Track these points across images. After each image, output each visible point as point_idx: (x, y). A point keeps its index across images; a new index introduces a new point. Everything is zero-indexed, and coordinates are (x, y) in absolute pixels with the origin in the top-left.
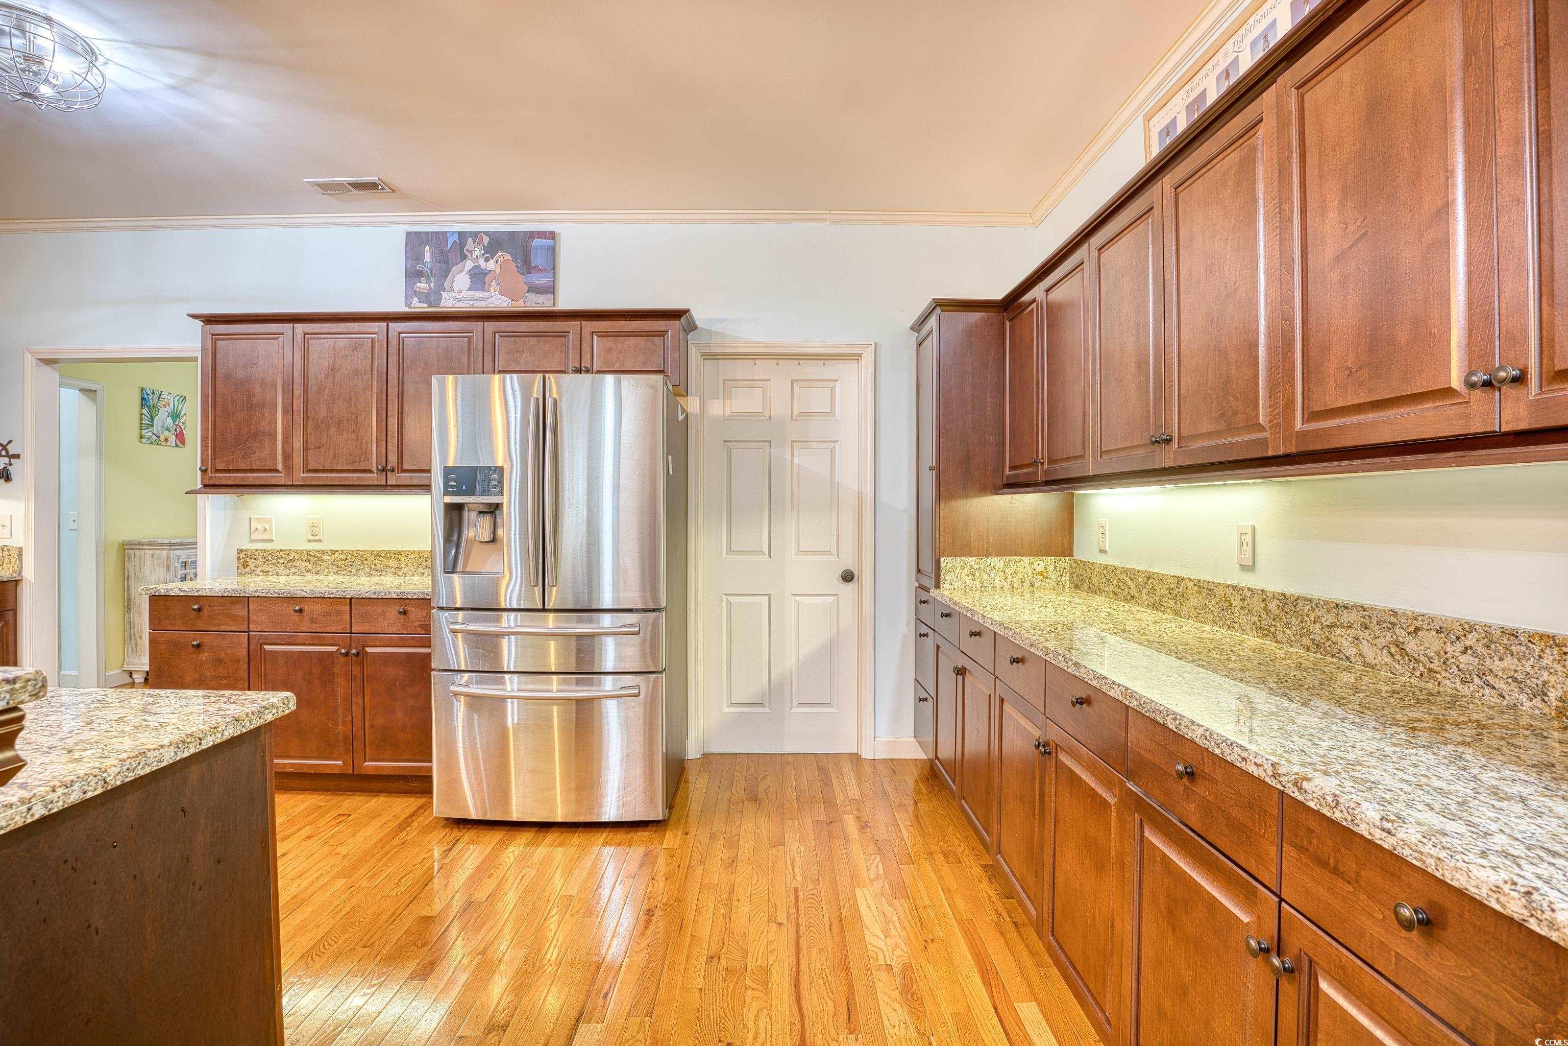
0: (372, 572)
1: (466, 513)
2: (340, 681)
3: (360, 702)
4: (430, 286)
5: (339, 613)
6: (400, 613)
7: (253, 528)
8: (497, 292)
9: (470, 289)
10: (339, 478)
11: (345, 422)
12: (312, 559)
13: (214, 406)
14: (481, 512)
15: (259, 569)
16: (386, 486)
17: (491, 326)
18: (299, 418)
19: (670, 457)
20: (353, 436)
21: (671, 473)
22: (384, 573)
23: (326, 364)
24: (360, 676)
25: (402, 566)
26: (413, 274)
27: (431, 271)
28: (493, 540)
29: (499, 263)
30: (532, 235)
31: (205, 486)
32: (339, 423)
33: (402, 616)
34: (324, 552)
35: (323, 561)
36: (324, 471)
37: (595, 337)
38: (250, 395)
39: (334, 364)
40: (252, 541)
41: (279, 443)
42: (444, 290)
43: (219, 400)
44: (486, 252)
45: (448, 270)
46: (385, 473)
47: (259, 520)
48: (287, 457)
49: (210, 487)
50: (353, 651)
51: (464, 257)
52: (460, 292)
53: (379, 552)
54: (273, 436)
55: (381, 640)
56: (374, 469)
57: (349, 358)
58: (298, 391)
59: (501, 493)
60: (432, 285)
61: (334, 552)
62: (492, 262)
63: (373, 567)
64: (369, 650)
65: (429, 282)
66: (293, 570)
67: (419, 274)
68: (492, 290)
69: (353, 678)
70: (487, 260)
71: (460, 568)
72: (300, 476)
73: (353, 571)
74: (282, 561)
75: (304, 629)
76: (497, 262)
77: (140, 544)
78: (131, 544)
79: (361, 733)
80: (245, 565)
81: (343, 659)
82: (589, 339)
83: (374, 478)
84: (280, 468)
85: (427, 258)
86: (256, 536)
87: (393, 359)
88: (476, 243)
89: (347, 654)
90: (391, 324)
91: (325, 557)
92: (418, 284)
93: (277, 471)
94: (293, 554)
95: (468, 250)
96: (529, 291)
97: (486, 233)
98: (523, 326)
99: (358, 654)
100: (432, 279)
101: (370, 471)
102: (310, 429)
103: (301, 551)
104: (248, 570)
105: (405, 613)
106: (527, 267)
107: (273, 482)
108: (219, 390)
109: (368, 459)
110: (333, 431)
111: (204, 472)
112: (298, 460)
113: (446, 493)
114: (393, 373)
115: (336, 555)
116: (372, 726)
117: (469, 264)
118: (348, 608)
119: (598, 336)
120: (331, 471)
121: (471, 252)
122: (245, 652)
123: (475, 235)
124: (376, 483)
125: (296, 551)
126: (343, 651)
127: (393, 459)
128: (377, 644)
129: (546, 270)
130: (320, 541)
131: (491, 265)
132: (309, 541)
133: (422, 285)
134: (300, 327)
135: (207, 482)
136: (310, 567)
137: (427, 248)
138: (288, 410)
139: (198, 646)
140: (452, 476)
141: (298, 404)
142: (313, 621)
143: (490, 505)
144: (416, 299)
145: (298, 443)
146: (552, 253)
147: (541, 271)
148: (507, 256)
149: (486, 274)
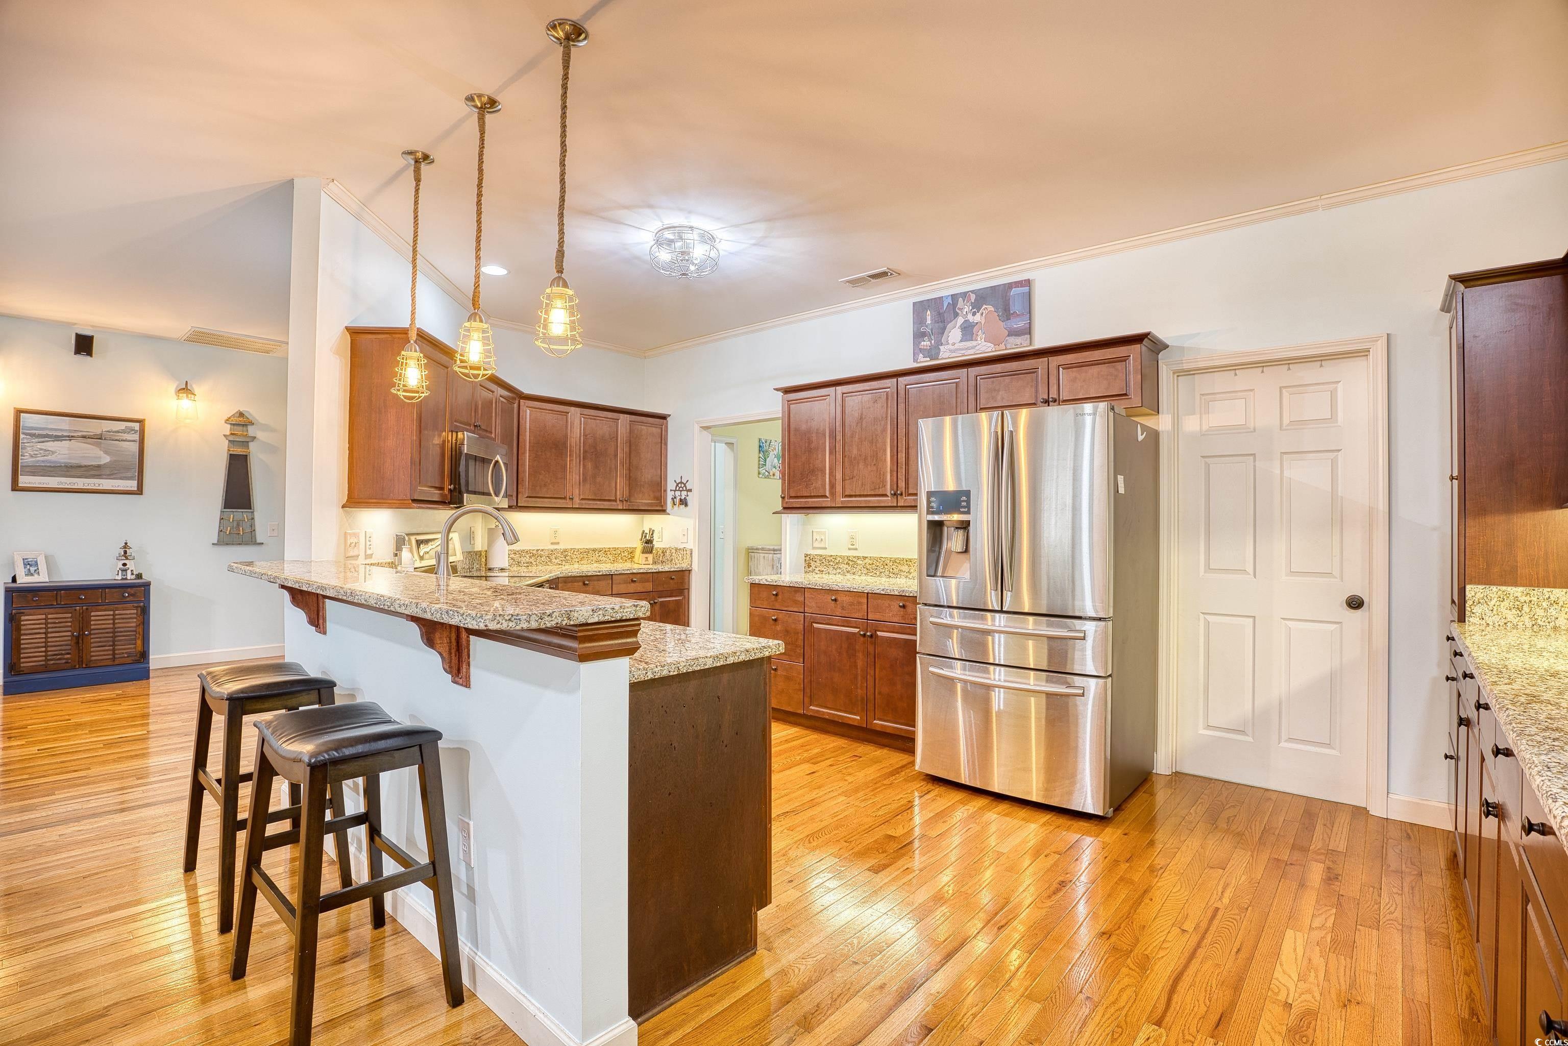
0: (891, 575)
2: (860, 655)
3: (872, 673)
5: (860, 604)
6: (900, 606)
7: (814, 539)
10: (865, 501)
11: (869, 458)
12: (851, 563)
13: (789, 451)
15: (817, 569)
16: (897, 507)
17: (973, 371)
18: (839, 456)
20: (875, 469)
23: (857, 415)
24: (873, 653)
30: (1010, 286)
32: (865, 459)
33: (902, 609)
34: (858, 558)
35: (857, 565)
36: (856, 496)
37: (1061, 370)
38: (810, 441)
39: (862, 414)
40: (814, 548)
41: (827, 476)
43: (792, 447)
46: (896, 497)
47: (818, 533)
48: (832, 486)
49: (788, 509)
50: (869, 634)
53: (895, 559)
54: (823, 471)
55: (887, 626)
56: (888, 494)
57: (871, 409)
58: (839, 437)
63: (891, 570)
64: (879, 633)
66: (838, 571)
69: (868, 654)
72: (841, 500)
73: (877, 573)
74: (831, 563)
75: (838, 614)
80: (810, 566)
81: (862, 639)
82: (1056, 372)
83: (888, 500)
86: (816, 545)
87: (901, 407)
89: (864, 635)
90: (899, 379)
91: (859, 562)
93: (826, 497)
94: (838, 559)
98: (999, 367)
99: (871, 636)
101: (885, 495)
102: (847, 464)
103: (844, 557)
104: (811, 569)
105: (904, 607)
109: (885, 486)
110: (861, 465)
111: (783, 498)
112: (839, 488)
114: (901, 418)
115: (866, 560)
118: (865, 601)
119: (1064, 368)
120: (860, 496)
122: (802, 627)
124: (890, 504)
125: (840, 557)
126: (862, 633)
127: (902, 485)
128: (885, 629)
129: (1023, 314)
130: (856, 549)
132: (850, 549)
134: (840, 389)
135: (785, 506)
136: (849, 568)
138: (833, 451)
139: (775, 620)
141: (839, 447)
142: (843, 608)
145: (839, 476)
146: (1028, 299)
147: (1018, 316)
148: (991, 308)
149: (974, 326)
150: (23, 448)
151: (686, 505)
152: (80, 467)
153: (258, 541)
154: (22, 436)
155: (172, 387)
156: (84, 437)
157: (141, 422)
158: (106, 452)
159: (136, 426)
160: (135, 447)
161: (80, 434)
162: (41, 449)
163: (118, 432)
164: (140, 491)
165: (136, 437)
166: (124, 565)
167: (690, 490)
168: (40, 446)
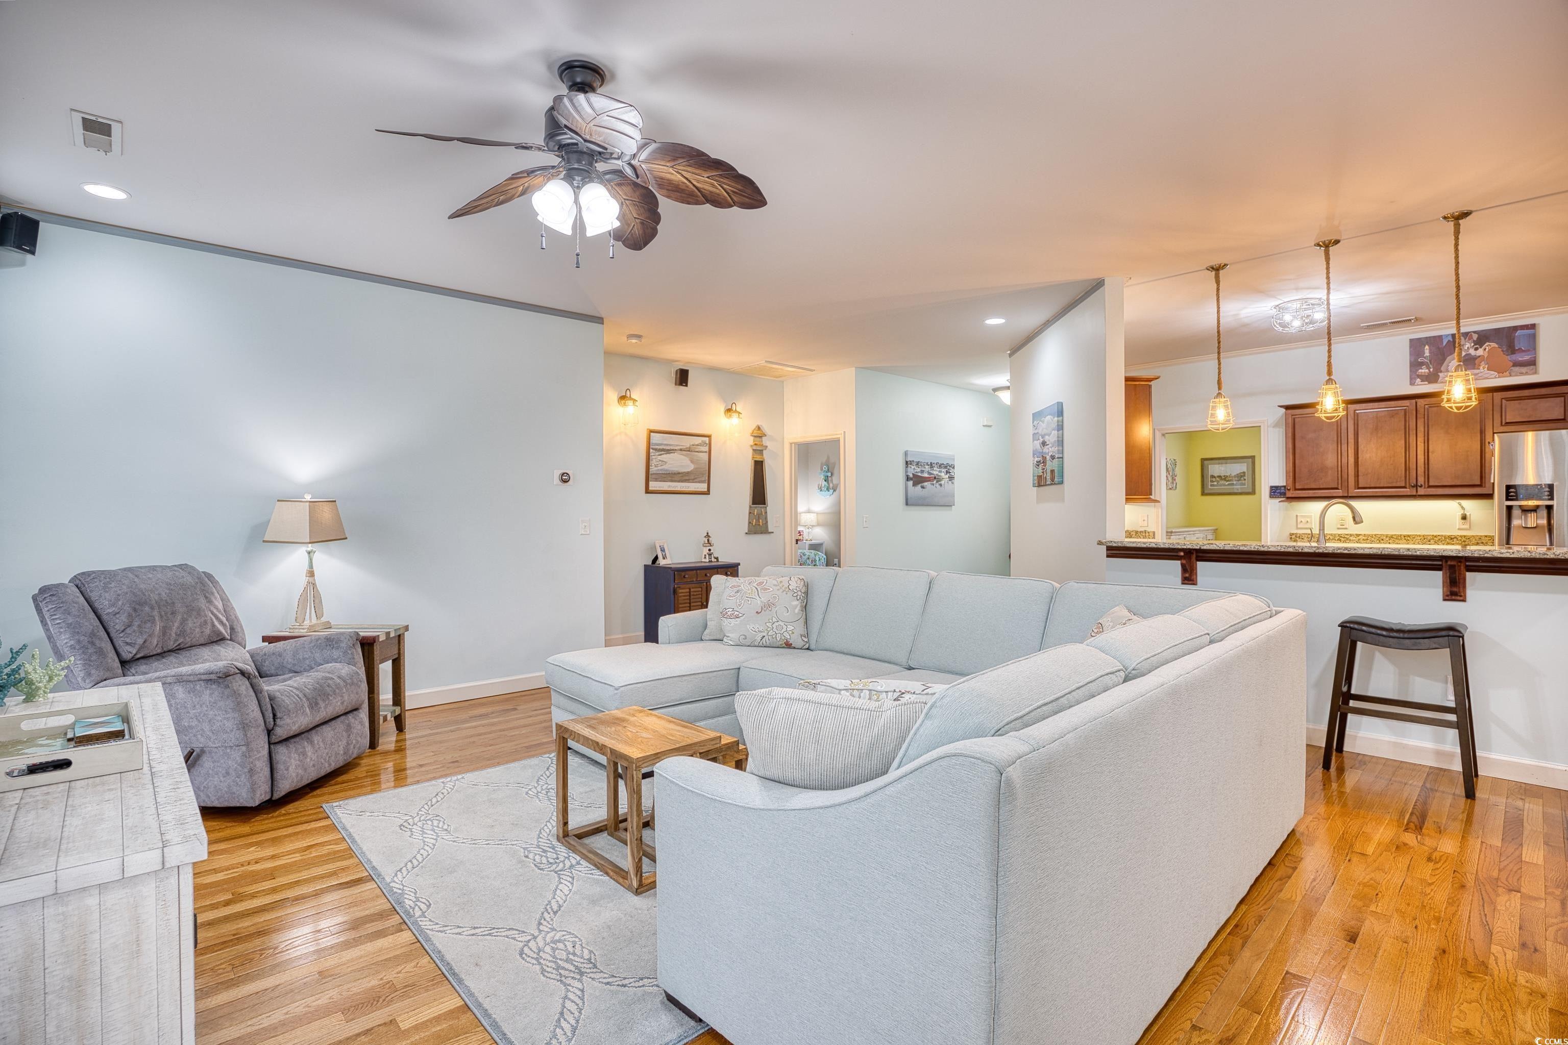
4: (1429, 371)
7: (1299, 521)
8: (1486, 369)
10: (1382, 491)
12: (1342, 539)
13: (1294, 454)
16: (1417, 495)
17: (1499, 395)
26: (1416, 364)
27: (1430, 361)
28: (1536, 527)
29: (1487, 350)
30: (1516, 328)
32: (1381, 460)
34: (1351, 535)
35: (1348, 540)
36: (1370, 488)
38: (1318, 446)
39: (1377, 426)
40: (1297, 528)
42: (1441, 372)
44: (1475, 345)
45: (1445, 359)
47: (1305, 516)
49: (1292, 498)
51: (1457, 350)
53: (1392, 535)
54: (1335, 469)
56: (1407, 486)
57: (1390, 422)
58: (1351, 443)
59: (1551, 499)
60: (1431, 370)
61: (1356, 535)
65: (1428, 368)
67: (1421, 365)
68: (1481, 368)
70: (1476, 349)
72: (1354, 491)
76: (1485, 349)
83: (1406, 491)
84: (1340, 487)
85: (1427, 353)
86: (1301, 526)
88: (1467, 339)
90: (1417, 401)
91: (1351, 538)
92: (1420, 371)
93: (1337, 489)
95: (1460, 345)
96: (1513, 366)
97: (1475, 332)
98: (1526, 393)
100: (1431, 366)
101: (1404, 487)
102: (1360, 464)
103: (1335, 535)
106: (1511, 349)
109: (1402, 480)
110: (1377, 464)
115: (1360, 537)
120: (1376, 488)
121: (1462, 345)
123: (1466, 335)
125: (1331, 535)
129: (1529, 350)
130: (1346, 529)
132: (1338, 529)
133: (1423, 371)
134: (1352, 407)
137: (1427, 347)
141: (1351, 450)
144: (1419, 380)
146: (1533, 338)
147: (1524, 351)
148: (1494, 345)
149: (1476, 358)
150: (652, 460)
152: (679, 473)
153: (770, 531)
154: (651, 450)
155: (722, 408)
156: (681, 450)
157: (709, 436)
158: (692, 462)
159: (707, 439)
160: (705, 457)
161: (679, 448)
163: (698, 445)
164: (707, 493)
165: (706, 449)
166: (710, 550)
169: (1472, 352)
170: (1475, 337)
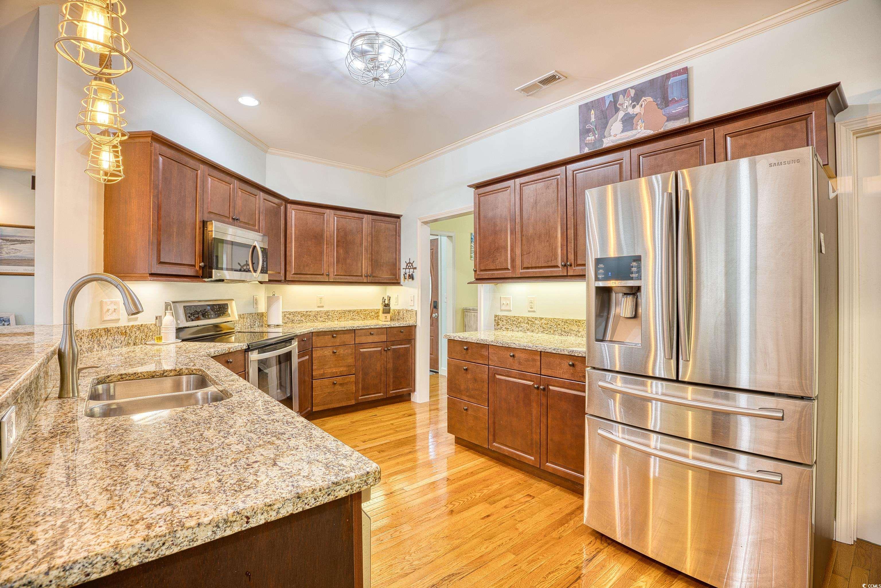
0: (563, 333)
1: (613, 295)
2: (534, 405)
3: (545, 421)
4: (595, 137)
5: (534, 360)
6: (570, 365)
7: (502, 303)
8: (643, 128)
9: (622, 132)
10: (539, 272)
11: (543, 236)
12: (530, 323)
13: (480, 234)
14: (625, 294)
15: (504, 327)
16: (567, 276)
17: (635, 151)
18: (519, 235)
19: (822, 235)
20: (548, 244)
21: (823, 251)
22: (569, 334)
23: (532, 200)
24: (545, 404)
25: (581, 330)
26: (584, 132)
27: (596, 127)
28: (635, 316)
29: (643, 106)
30: (668, 76)
31: (477, 279)
32: (540, 236)
33: (572, 368)
34: (536, 319)
35: (535, 324)
36: (532, 268)
37: (729, 139)
38: (495, 225)
39: (536, 200)
40: (502, 310)
41: (509, 252)
42: (605, 137)
43: (481, 231)
44: (633, 102)
45: (607, 123)
46: (566, 267)
47: (505, 298)
48: (513, 260)
49: (479, 280)
50: (541, 387)
51: (617, 110)
52: (615, 135)
53: (567, 320)
54: (506, 248)
55: (558, 382)
56: (560, 265)
57: (544, 194)
58: (518, 220)
59: (639, 278)
60: (597, 136)
61: (541, 319)
62: (638, 107)
63: (563, 329)
64: (551, 387)
65: (594, 135)
66: (520, 329)
67: (588, 131)
68: (639, 128)
69: (541, 405)
70: (634, 107)
71: (608, 337)
72: (520, 271)
73: (552, 331)
74: (515, 323)
75: (515, 368)
76: (641, 106)
77: (469, 310)
78: (466, 310)
79: (545, 443)
80: (498, 325)
81: (536, 391)
82: (722, 141)
83: (559, 271)
84: (509, 267)
85: (593, 119)
86: (503, 308)
87: (570, 189)
88: (626, 97)
89: (538, 388)
90: (568, 166)
91: (537, 322)
92: (588, 138)
93: (508, 269)
94: (520, 319)
95: (620, 105)
96: (667, 121)
97: (632, 88)
98: (662, 144)
99: (544, 389)
100: (596, 132)
101: (557, 267)
102: (524, 242)
103: (525, 317)
104: (499, 327)
105: (573, 365)
106: (665, 102)
107: (506, 276)
108: (481, 225)
109: (556, 259)
110: (536, 242)
111: (475, 271)
112: (518, 262)
113: (597, 279)
114: (570, 200)
115: (543, 321)
116: (551, 440)
117: (621, 114)
118: (539, 358)
119: (731, 137)
120: (536, 268)
121: (621, 105)
122: (486, 377)
123: (625, 92)
124: (561, 274)
125: (522, 317)
126: (536, 386)
127: (571, 257)
128: (556, 384)
129: (681, 100)
130: (534, 311)
131: (637, 110)
132: (529, 311)
133: (590, 138)
134: (518, 181)
135: (477, 277)
136: (529, 327)
137: (593, 112)
138: (513, 232)
139: (466, 370)
140: (601, 266)
141: (518, 228)
142: (520, 363)
143: (632, 287)
144: (586, 148)
145: (518, 252)
146: (686, 85)
147: (677, 101)
148: (650, 99)
149: (634, 117)
151: (413, 279)
162: (13, 249)
167: (415, 268)
168: (12, 247)
169: (630, 111)
170: (632, 92)
